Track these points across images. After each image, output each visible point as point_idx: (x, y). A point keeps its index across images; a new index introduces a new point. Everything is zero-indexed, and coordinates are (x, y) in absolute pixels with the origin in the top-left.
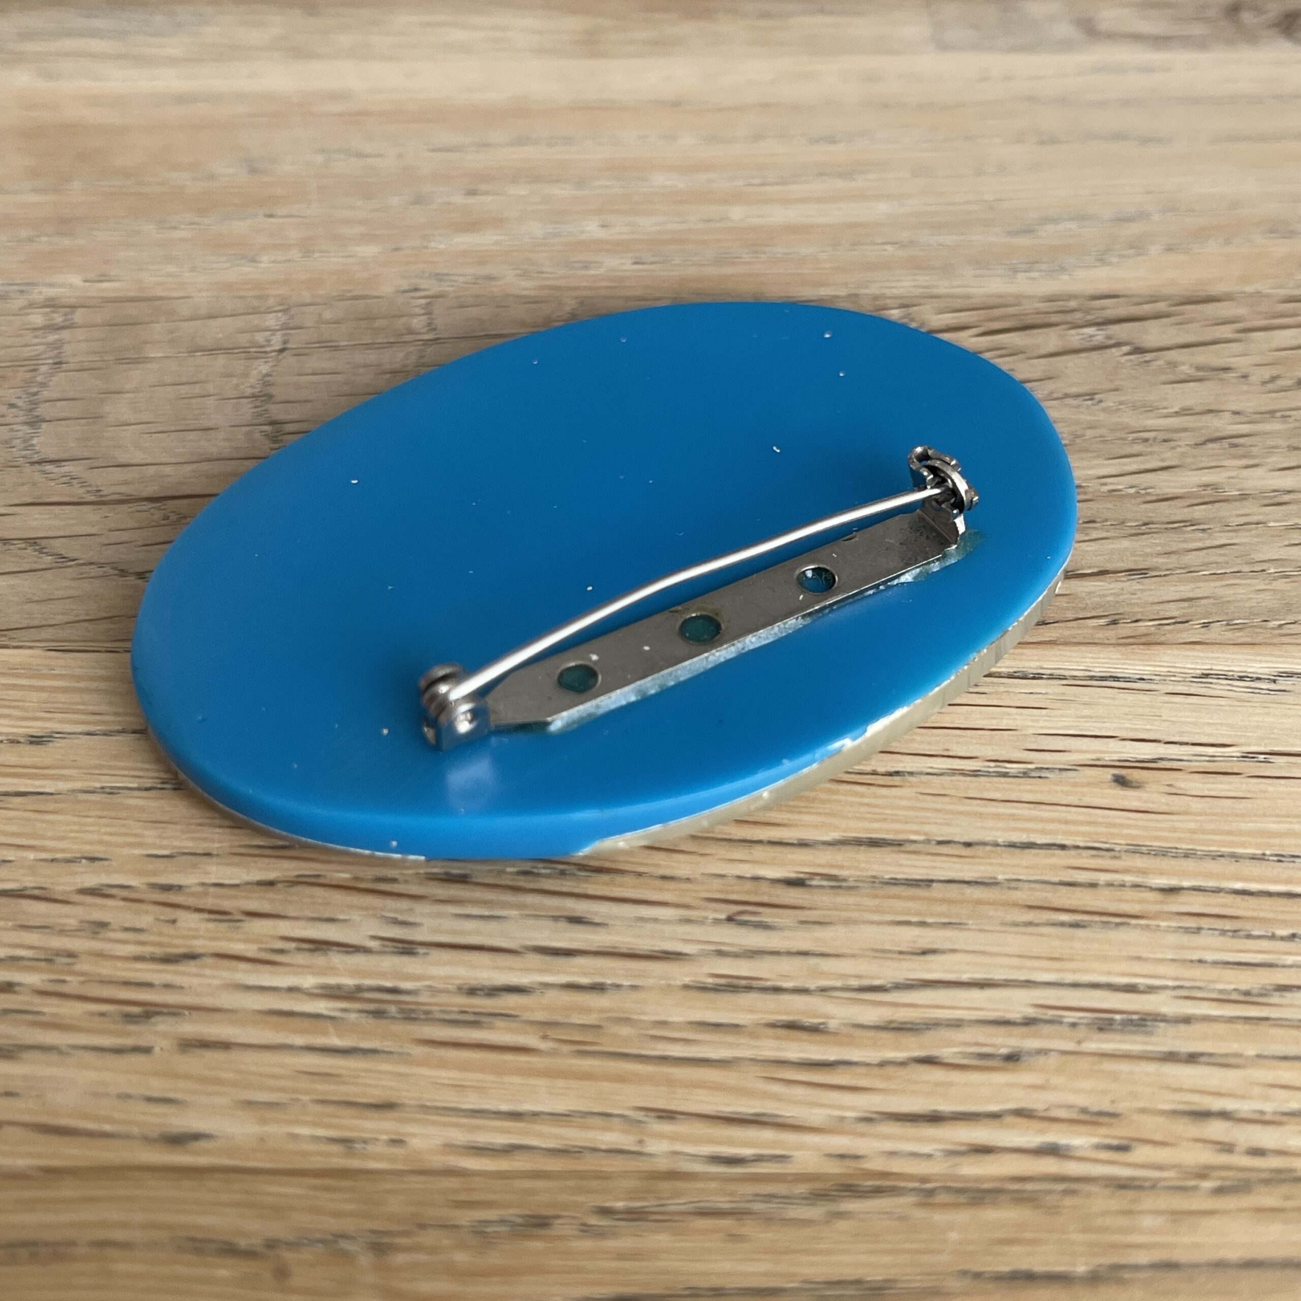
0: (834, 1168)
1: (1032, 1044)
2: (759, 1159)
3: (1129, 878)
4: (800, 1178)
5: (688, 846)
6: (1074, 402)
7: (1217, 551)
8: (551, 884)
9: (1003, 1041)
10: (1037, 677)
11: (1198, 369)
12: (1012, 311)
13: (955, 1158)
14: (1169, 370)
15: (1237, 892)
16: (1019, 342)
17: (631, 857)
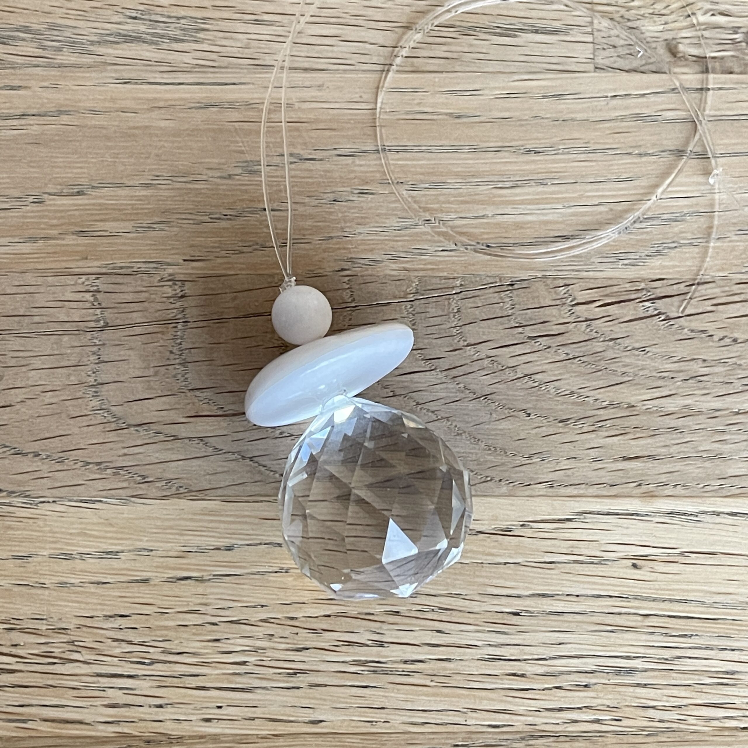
0: (528, 728)
1: (593, 681)
2: (504, 726)
3: (632, 611)
4: (517, 733)
5: (477, 598)
6: (637, 353)
7: (685, 445)
8: (429, 616)
9: (584, 680)
10: (608, 514)
11: (692, 331)
12: (615, 289)
13: (566, 725)
14: (680, 331)
15: (669, 616)
16: (617, 312)
17: (457, 603)
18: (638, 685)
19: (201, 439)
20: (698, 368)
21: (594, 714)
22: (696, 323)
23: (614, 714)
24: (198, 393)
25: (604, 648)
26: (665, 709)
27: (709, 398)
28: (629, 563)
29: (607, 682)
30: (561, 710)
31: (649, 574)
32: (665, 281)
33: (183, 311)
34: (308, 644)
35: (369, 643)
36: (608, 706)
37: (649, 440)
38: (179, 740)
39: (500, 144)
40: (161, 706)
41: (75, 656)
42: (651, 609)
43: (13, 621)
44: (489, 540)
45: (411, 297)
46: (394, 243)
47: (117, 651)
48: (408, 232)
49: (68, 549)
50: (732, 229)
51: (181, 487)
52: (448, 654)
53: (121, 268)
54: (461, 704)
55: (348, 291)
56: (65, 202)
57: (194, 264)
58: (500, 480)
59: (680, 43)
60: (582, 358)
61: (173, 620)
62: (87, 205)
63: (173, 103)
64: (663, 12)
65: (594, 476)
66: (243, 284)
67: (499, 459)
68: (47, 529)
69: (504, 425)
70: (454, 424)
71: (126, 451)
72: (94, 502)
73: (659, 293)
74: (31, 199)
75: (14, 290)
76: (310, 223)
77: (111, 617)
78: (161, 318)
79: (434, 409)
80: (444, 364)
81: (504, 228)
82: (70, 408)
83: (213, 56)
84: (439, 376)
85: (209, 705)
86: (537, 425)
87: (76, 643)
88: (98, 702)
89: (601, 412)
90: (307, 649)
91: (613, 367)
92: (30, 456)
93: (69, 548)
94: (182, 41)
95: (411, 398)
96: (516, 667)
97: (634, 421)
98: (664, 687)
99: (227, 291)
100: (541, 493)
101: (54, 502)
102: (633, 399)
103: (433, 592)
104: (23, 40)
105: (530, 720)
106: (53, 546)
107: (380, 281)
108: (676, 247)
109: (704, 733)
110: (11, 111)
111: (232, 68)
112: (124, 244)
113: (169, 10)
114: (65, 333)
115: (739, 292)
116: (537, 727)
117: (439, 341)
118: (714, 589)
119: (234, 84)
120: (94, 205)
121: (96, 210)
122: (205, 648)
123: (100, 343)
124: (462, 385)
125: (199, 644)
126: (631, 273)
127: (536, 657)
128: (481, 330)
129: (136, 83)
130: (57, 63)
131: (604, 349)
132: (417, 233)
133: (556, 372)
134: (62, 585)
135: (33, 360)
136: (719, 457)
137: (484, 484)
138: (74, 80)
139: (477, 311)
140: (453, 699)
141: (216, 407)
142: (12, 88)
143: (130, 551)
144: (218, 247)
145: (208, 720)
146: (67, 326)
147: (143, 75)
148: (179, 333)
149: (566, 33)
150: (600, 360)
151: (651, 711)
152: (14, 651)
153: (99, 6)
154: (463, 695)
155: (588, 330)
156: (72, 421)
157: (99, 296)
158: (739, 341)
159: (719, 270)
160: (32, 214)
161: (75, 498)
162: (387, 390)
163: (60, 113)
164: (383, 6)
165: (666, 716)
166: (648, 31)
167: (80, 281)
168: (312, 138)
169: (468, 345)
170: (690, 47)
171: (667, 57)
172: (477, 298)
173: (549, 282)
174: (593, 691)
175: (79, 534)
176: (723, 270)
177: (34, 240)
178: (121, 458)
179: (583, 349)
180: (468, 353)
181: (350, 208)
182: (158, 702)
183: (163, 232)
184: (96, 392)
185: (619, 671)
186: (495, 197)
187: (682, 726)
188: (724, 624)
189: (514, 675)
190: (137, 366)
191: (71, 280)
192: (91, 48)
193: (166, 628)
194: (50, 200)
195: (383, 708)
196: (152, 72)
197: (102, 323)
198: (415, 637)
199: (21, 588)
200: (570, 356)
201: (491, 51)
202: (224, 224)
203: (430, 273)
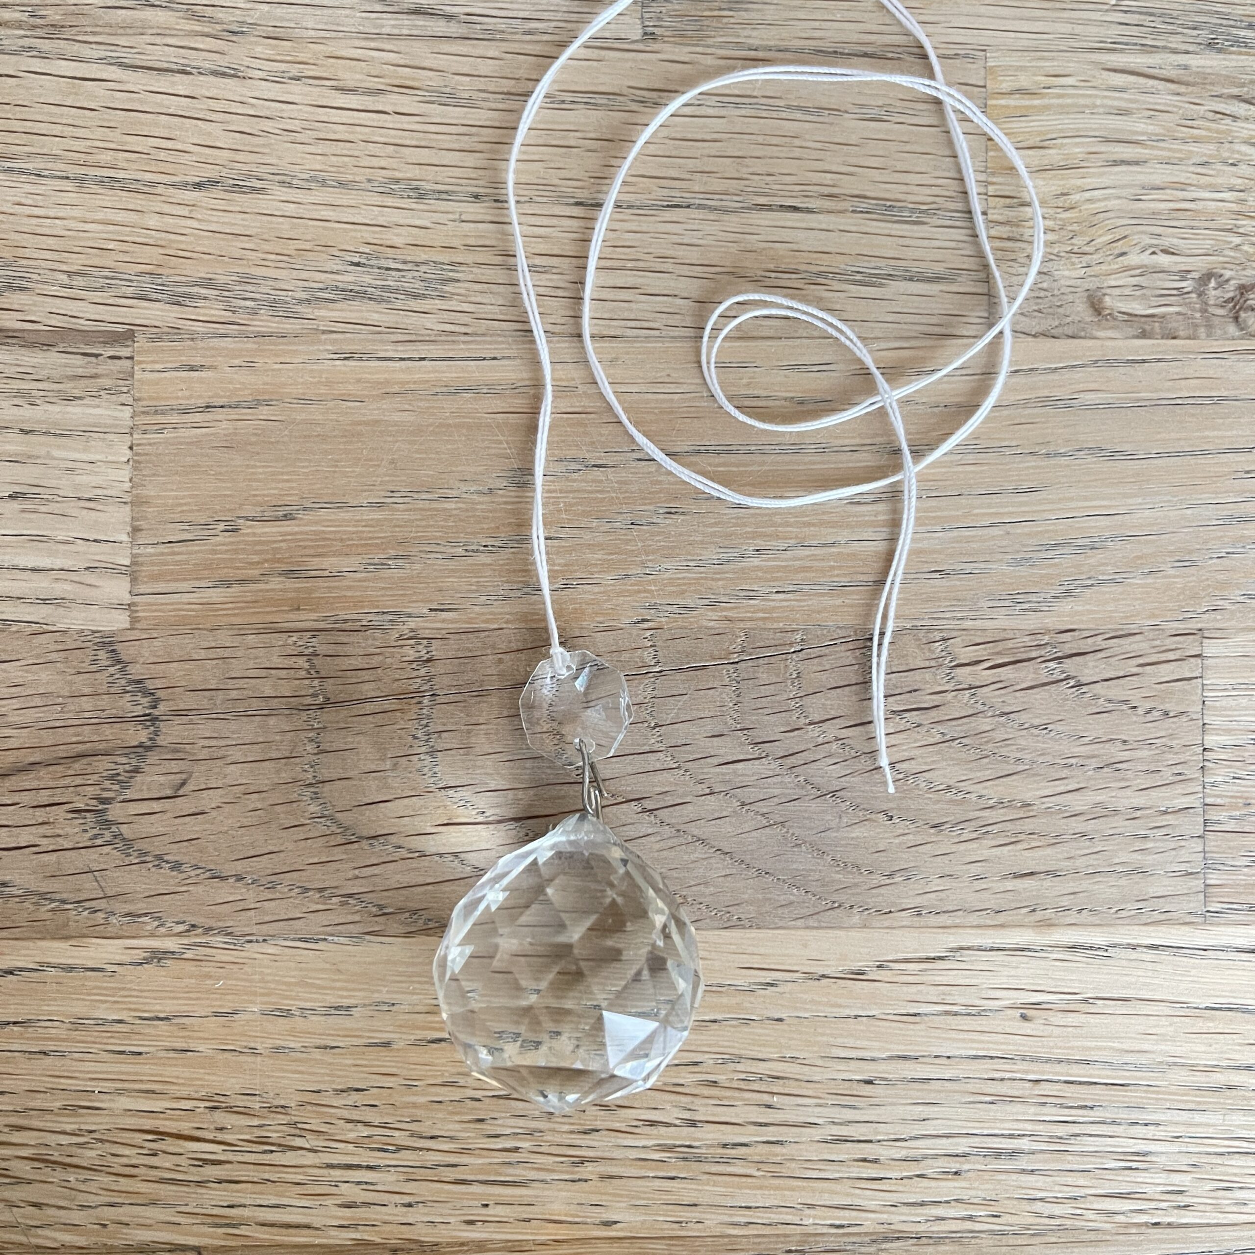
0: (881, 1228)
1: (966, 1167)
2: (849, 1226)
3: (1019, 1076)
4: (866, 1234)
5: (820, 1062)
6: (1036, 732)
7: (1094, 856)
8: (755, 1086)
9: (954, 1166)
10: (992, 950)
11: (1110, 701)
12: (1010, 644)
13: (929, 1224)
14: (1093, 702)
15: (1066, 1082)
16: (1011, 676)
17: (793, 1070)
18: (1023, 1171)
19: (455, 855)
20: (1116, 752)
21: (966, 1210)
22: (1115, 691)
23: (991, 1208)
24: (451, 792)
25: (982, 1125)
26: (1057, 1201)
27: (1128, 792)
28: (1017, 1013)
29: (983, 1168)
30: (922, 1204)
31: (1042, 1027)
32: (1076, 633)
33: (429, 681)
34: (598, 1124)
35: (677, 1122)
36: (985, 1199)
37: (1049, 851)
38: (435, 1248)
39: (857, 441)
40: (410, 1205)
41: (299, 1142)
42: (1043, 1073)
43: (217, 1098)
44: (835, 987)
45: (735, 658)
46: (714, 583)
47: (351, 1136)
48: (731, 566)
49: (286, 1004)
50: (1168, 559)
51: (429, 920)
52: (781, 1135)
53: (346, 621)
54: (796, 1198)
55: (650, 650)
56: (267, 530)
57: (444, 615)
58: (852, 907)
59: (1105, 295)
60: (963, 740)
61: (423, 1095)
62: (296, 533)
63: (412, 387)
64: (1086, 249)
65: (974, 900)
66: (510, 642)
67: (850, 879)
68: (257, 977)
69: (857, 832)
70: (791, 831)
71: (356, 872)
72: (317, 941)
73: (1068, 649)
74: (222, 527)
75: (203, 654)
76: (599, 557)
77: (342, 1091)
78: (400, 691)
79: (765, 810)
80: (778, 749)
81: (862, 560)
82: (282, 816)
83: (464, 318)
84: (772, 766)
85: (471, 1203)
86: (901, 831)
87: (299, 1126)
88: (329, 1201)
89: (986, 813)
90: (597, 1131)
91: (1004, 751)
92: (232, 880)
93: (286, 1002)
94: (424, 296)
95: (734, 796)
96: (868, 1150)
97: (1029, 825)
98: (1055, 1173)
99: (489, 652)
100: (904, 923)
101: (264, 940)
102: (1029, 794)
103: (760, 1056)
104: (205, 298)
105: (884, 1217)
106: (266, 999)
107: (693, 636)
108: (1092, 585)
109: (1104, 1232)
110: (192, 401)
111: (491, 336)
112: (349, 588)
113: (405, 252)
114: (271, 713)
115: (1173, 647)
116: (892, 1227)
117: (772, 718)
118: (1125, 1046)
119: (495, 358)
120: (306, 533)
121: (311, 540)
122: (464, 1130)
123: (320, 725)
124: (802, 779)
125: (457, 1126)
126: (1032, 622)
127: (893, 1137)
128: (829, 702)
129: (361, 359)
130: (253, 332)
131: (993, 726)
132: (743, 569)
133: (929, 760)
134: (278, 1050)
135: (231, 751)
136: (1140, 871)
137: (831, 912)
138: (277, 355)
139: (824, 676)
140: (786, 1193)
141: (474, 812)
142: (193, 369)
143: (365, 1005)
144: (477, 591)
145: (471, 1223)
146: (274, 703)
147: (370, 347)
148: (424, 711)
149: (953, 281)
150: (987, 742)
151: (1039, 1204)
152: (220, 1137)
153: (308, 248)
154: (799, 1187)
155: (972, 701)
156: (284, 833)
157: (316, 661)
158: (1171, 714)
159: (1149, 618)
160: (224, 548)
161: (292, 937)
162: (703, 786)
163: (258, 403)
164: (701, 242)
165: (1057, 1210)
166: (1064, 277)
167: (290, 641)
168: (601, 435)
169: (810, 724)
170: (1120, 301)
171: (1088, 316)
172: (825, 658)
173: (921, 634)
174: (965, 1179)
175: (296, 984)
176: (1153, 616)
177: (227, 583)
178: (350, 882)
179: (965, 727)
180: (811, 734)
181: (653, 534)
182: (407, 1199)
183: (401, 571)
184: (316, 793)
185: (998, 1154)
186: (849, 516)
187: (1077, 1223)
188: (1136, 1091)
189: (865, 1160)
190: (370, 756)
191: (279, 640)
192: (299, 308)
193: (415, 1105)
194: (248, 527)
195: (695, 1205)
196: (382, 341)
197: (321, 699)
198: (737, 1115)
199: (227, 1055)
200: (948, 737)
201: (849, 308)
202: (484, 558)
203: (760, 623)
